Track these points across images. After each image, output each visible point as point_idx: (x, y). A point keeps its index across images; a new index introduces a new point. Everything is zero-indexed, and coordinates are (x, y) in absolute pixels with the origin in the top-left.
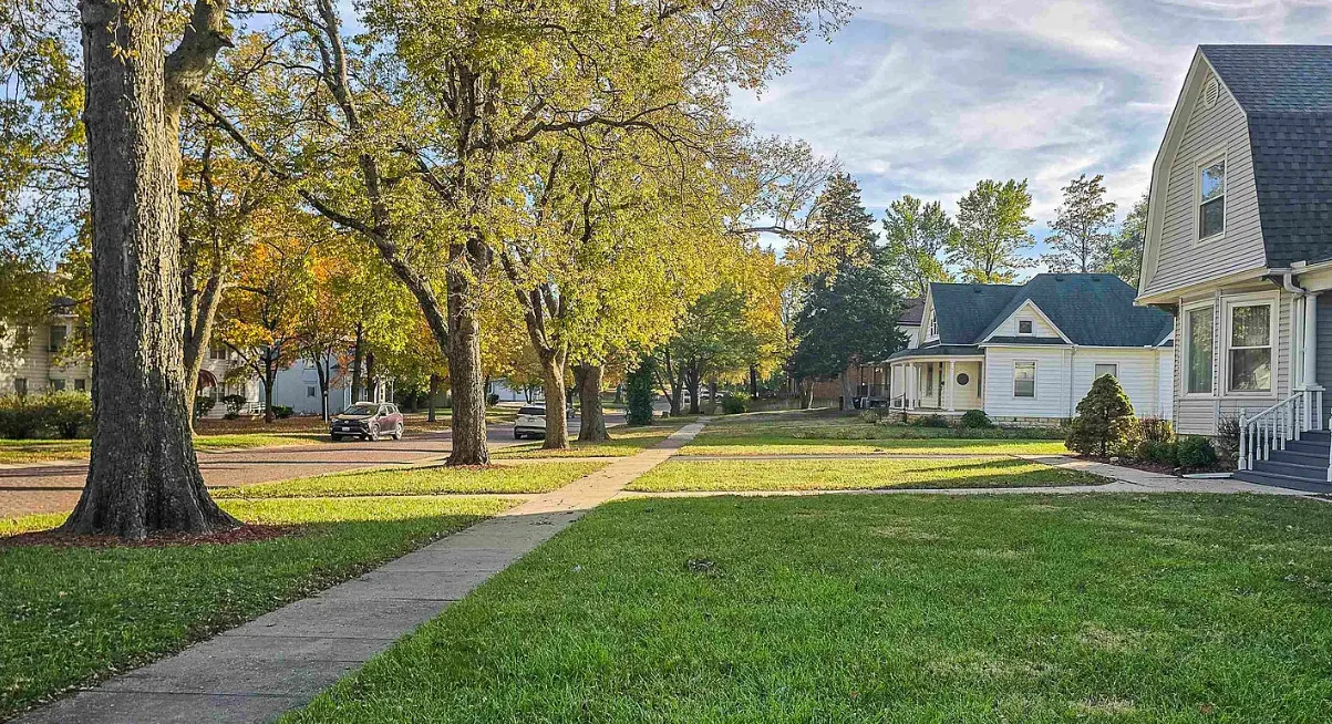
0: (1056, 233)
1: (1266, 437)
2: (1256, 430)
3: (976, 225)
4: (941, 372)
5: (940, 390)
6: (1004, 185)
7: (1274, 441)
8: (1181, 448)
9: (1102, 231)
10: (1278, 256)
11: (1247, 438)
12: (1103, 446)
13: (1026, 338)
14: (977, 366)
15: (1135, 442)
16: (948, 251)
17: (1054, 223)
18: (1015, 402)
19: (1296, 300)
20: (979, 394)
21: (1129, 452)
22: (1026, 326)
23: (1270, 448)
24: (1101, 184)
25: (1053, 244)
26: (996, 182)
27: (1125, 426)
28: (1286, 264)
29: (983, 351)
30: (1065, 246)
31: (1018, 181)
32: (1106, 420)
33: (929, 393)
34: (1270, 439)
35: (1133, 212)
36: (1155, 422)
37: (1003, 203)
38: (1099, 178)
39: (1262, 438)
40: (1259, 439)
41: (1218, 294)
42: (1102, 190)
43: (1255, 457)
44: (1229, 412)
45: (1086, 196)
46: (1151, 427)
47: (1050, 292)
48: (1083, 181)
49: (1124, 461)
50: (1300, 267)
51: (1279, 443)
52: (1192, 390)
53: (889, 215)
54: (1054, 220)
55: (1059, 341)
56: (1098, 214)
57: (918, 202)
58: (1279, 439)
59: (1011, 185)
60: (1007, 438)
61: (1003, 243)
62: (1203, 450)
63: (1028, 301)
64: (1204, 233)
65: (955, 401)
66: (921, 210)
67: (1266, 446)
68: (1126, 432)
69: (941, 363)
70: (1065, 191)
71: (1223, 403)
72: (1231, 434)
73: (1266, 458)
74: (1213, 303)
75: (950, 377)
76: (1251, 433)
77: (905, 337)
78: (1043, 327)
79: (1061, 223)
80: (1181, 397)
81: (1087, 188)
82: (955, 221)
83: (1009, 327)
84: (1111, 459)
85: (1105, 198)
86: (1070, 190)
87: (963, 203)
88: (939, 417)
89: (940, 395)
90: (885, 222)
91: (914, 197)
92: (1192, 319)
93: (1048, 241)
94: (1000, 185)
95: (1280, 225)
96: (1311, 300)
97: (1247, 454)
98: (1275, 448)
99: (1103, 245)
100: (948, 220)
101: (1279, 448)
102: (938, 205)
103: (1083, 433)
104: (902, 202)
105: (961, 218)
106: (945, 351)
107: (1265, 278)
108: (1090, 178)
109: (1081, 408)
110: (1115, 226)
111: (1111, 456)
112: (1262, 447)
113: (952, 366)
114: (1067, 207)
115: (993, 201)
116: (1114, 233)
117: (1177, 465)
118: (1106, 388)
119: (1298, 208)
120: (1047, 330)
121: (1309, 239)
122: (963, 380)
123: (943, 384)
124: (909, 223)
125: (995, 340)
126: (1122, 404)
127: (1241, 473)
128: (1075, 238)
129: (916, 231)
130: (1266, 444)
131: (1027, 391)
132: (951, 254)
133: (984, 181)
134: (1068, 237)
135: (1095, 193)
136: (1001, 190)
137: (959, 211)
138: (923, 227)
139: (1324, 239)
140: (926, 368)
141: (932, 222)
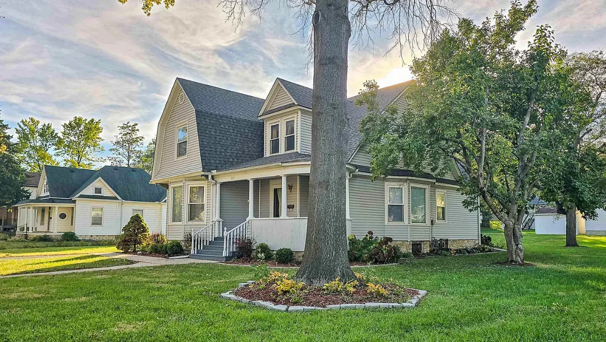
0: (115, 147)
2: (198, 237)
3: (72, 138)
4: (49, 212)
5: (49, 222)
6: (88, 120)
8: (169, 246)
9: (137, 149)
10: (206, 167)
11: (195, 241)
12: (135, 247)
13: (98, 196)
14: (71, 210)
15: (149, 244)
16: (56, 149)
18: (91, 227)
19: (213, 185)
20: (72, 224)
21: (146, 249)
22: (98, 190)
24: (137, 127)
25: (113, 152)
26: (84, 119)
27: (145, 237)
28: (209, 171)
29: (74, 202)
30: (119, 154)
31: (96, 120)
32: (137, 235)
33: (42, 224)
34: (203, 241)
35: (152, 142)
36: (158, 235)
37: (88, 129)
38: (136, 125)
40: (199, 241)
41: (184, 181)
43: (197, 249)
44: (188, 230)
45: (130, 132)
46: (156, 237)
47: (111, 175)
48: (129, 125)
49: (144, 253)
50: (214, 172)
52: (173, 221)
53: (20, 126)
54: (115, 140)
55: (116, 198)
56: (135, 141)
57: (38, 122)
58: (206, 241)
59: (92, 121)
60: (87, 246)
61: (87, 149)
62: (178, 246)
63: (100, 178)
64: (179, 155)
65: (57, 228)
66: (40, 126)
68: (145, 240)
69: (50, 207)
70: (119, 128)
71: (185, 227)
72: (189, 239)
73: (202, 249)
74: (182, 184)
75: (55, 214)
76: (196, 238)
77: (28, 193)
78: (107, 191)
79: (118, 143)
80: (169, 224)
81: (130, 128)
82: (61, 135)
83: (89, 190)
84: (138, 253)
85: (139, 134)
86: (123, 128)
87: (65, 126)
88: (48, 236)
89: (49, 224)
90: (17, 130)
91: (36, 119)
92: (174, 191)
93: (111, 150)
94: (86, 120)
95: (207, 155)
96: (218, 186)
97: (195, 247)
98: (205, 244)
99: (138, 155)
100: (56, 134)
101: (206, 244)
102: (50, 125)
103: (125, 241)
104: (28, 120)
105: (64, 133)
106: (53, 201)
107: (202, 175)
108: (131, 124)
109: (124, 229)
110: (143, 147)
111: (138, 251)
112: (200, 244)
113: (57, 209)
114: (120, 136)
115: (82, 128)
116: (143, 150)
117: (167, 253)
118: (136, 220)
119: (214, 149)
120: (109, 193)
121: (218, 162)
122: (63, 216)
123: (51, 218)
124: (32, 132)
125: (81, 196)
126: (144, 227)
127: (192, 255)
128: (125, 150)
129: (36, 137)
130: (202, 243)
131: (97, 221)
132: (58, 151)
133: (78, 117)
134: (121, 150)
135: (134, 131)
136: (87, 122)
137: (62, 129)
138: (41, 135)
139: (223, 162)
140: (41, 210)
141: (46, 133)
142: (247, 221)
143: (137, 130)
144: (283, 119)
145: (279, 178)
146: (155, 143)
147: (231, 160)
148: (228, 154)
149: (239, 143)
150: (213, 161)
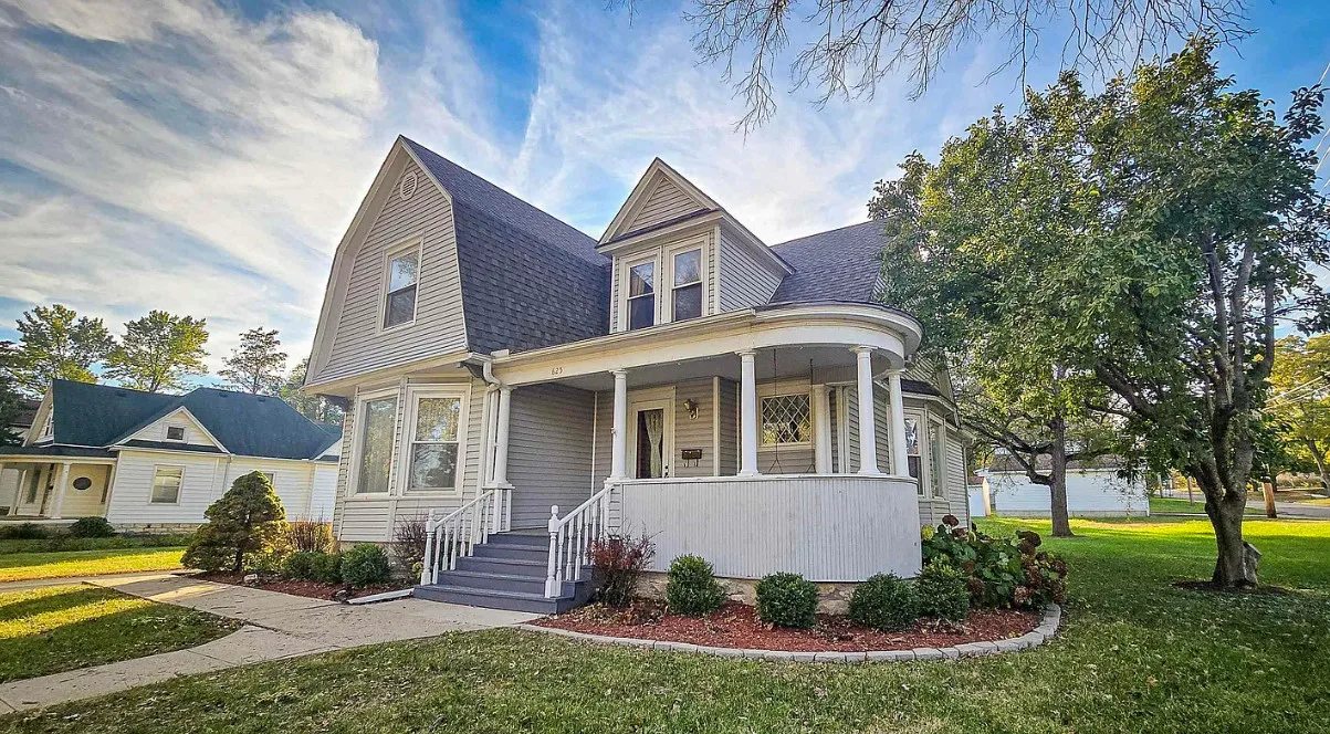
0: (230, 368)
1: (455, 543)
2: (444, 535)
3: (144, 348)
4: (50, 475)
5: (46, 496)
6: (181, 319)
7: (463, 545)
8: (347, 559)
9: (273, 373)
10: (479, 342)
11: (434, 544)
12: (239, 558)
13: (175, 443)
14: (105, 471)
15: (282, 552)
16: (107, 366)
17: (229, 359)
18: (150, 508)
19: (490, 393)
20: (103, 501)
21: (272, 566)
22: (175, 432)
23: (458, 554)
24: (276, 338)
25: (226, 377)
26: (172, 315)
27: (271, 533)
28: (487, 351)
29: (115, 454)
30: (238, 380)
31: (196, 318)
32: (247, 527)
33: (31, 499)
34: (459, 543)
35: (301, 363)
36: (311, 528)
37: (177, 332)
38: (275, 333)
39: (450, 543)
40: (446, 547)
41: (403, 383)
42: (277, 342)
43: (440, 568)
44: (410, 515)
45: (261, 344)
46: (307, 536)
47: (205, 404)
48: (260, 332)
49: (266, 581)
50: (502, 355)
51: (467, 547)
52: (362, 488)
53: (29, 318)
54: (230, 357)
55: (215, 450)
56: (273, 359)
57: (73, 314)
58: (467, 543)
59: (188, 319)
60: (130, 547)
61: (173, 368)
62: (375, 561)
63: (182, 408)
64: (388, 323)
65: (63, 506)
66: (75, 322)
67: (454, 552)
68: (272, 540)
69: (53, 465)
70: (243, 337)
71: (401, 504)
72: (414, 541)
73: (452, 568)
74: (396, 391)
75: (63, 480)
76: (439, 537)
77: (19, 439)
78: (196, 434)
79: (236, 361)
80: (349, 497)
81: (263, 339)
82: (120, 342)
83: (156, 431)
84: (246, 578)
85: (278, 349)
86: (248, 337)
87: (131, 326)
88: (35, 525)
89: (44, 502)
90: (20, 323)
91: (68, 308)
92: (369, 409)
93: (221, 373)
94: (176, 318)
95: (482, 312)
96: (505, 395)
97: (432, 564)
98: (462, 554)
99: (273, 385)
100: (111, 337)
101: (466, 554)
102: (99, 321)
103: (211, 544)
104: (51, 309)
105: (127, 338)
106: (59, 451)
107: (463, 363)
108: (266, 331)
109: (212, 512)
110: (286, 371)
111: (247, 573)
112: (449, 555)
113: (67, 468)
114: (244, 349)
115: (167, 330)
116: (283, 376)
117: (338, 581)
118: (252, 488)
119: (497, 301)
120: (199, 438)
121: (507, 333)
122: (82, 484)
123: (52, 488)
124: (58, 332)
125: (133, 443)
126: (270, 507)
127: (425, 589)
128: (248, 374)
129: (65, 341)
130: (454, 551)
131: (168, 496)
132: (111, 369)
133: (159, 312)
134: (241, 373)
135: (270, 343)
136: (177, 322)
137: (125, 331)
138: (75, 337)
139: (518, 335)
140: (32, 469)
141: (90, 336)
142: (608, 487)
143: (275, 342)
144: (667, 249)
145: (734, 359)
146: (307, 365)
147: (538, 334)
148: (529, 319)
149: (554, 299)
150: (494, 329)
